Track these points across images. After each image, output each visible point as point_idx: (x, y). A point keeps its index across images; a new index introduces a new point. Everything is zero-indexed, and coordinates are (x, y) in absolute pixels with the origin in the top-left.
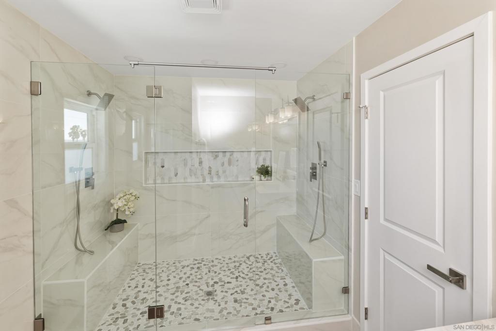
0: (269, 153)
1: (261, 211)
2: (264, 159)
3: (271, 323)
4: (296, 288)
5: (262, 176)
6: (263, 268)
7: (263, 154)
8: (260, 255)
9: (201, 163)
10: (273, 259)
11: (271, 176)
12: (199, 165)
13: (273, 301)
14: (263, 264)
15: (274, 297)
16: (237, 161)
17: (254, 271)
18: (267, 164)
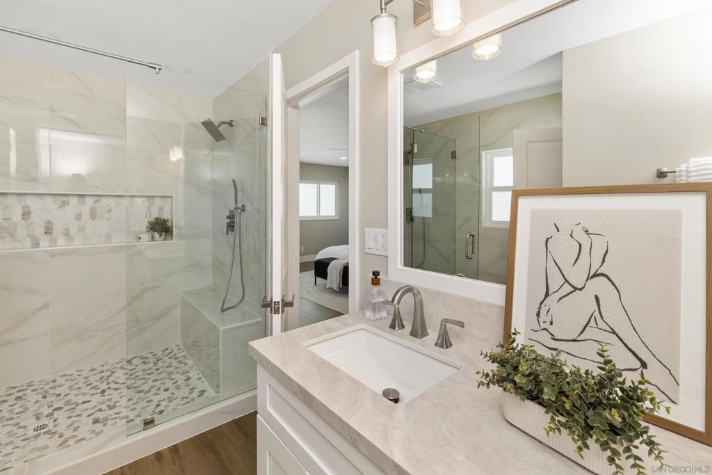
0: (169, 200)
1: (154, 288)
2: (161, 209)
3: (155, 426)
4: (203, 379)
5: (156, 234)
6: (155, 368)
7: (158, 202)
8: (151, 353)
9: (26, 215)
10: (174, 353)
11: (172, 234)
12: (23, 219)
13: (163, 404)
14: (155, 363)
15: (166, 398)
16: (110, 211)
17: (137, 376)
18: (166, 216)
